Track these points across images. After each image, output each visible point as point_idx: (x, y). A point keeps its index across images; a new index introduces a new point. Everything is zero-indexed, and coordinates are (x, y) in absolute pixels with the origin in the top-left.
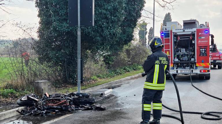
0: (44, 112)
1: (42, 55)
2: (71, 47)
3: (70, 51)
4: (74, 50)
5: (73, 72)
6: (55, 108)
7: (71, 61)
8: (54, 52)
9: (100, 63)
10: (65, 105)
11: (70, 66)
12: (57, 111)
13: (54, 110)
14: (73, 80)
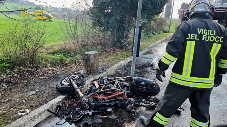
0: (90, 113)
1: (96, 20)
2: (122, 14)
3: (120, 18)
6: (107, 106)
7: (120, 27)
8: (106, 18)
10: (122, 98)
11: (119, 32)
12: (110, 112)
13: (105, 108)
14: (121, 44)
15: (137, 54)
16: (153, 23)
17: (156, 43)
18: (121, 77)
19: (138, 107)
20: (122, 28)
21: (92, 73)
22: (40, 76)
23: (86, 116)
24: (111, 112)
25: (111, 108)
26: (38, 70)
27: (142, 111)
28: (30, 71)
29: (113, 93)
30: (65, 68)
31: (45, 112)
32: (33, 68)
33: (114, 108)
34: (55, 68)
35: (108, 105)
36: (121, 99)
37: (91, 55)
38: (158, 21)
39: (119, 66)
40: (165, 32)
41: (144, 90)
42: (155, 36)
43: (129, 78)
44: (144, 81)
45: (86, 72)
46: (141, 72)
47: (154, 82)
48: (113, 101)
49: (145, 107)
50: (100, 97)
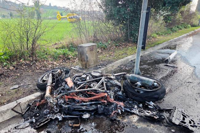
2: (136, 3)
3: (134, 7)
4: (139, 6)
5: (135, 30)
7: (134, 18)
9: (161, 22)
10: (106, 101)
11: (133, 24)
12: (85, 119)
13: (80, 113)
14: (134, 38)
15: (143, 45)
16: (179, 16)
17: (180, 37)
18: (111, 74)
19: (128, 115)
20: (136, 19)
21: (88, 69)
22: (37, 69)
23: (55, 121)
24: (87, 119)
25: (89, 113)
26: (37, 64)
27: (132, 122)
28: (29, 64)
29: (94, 94)
30: (67, 63)
31: (9, 111)
32: (33, 61)
33: (93, 114)
34: (56, 62)
35: (85, 109)
36: (105, 103)
37: (85, 47)
38: (186, 14)
39: (124, 61)
40: (193, 26)
41: (142, 92)
42: (180, 31)
43: (122, 75)
44: (141, 80)
45: (81, 67)
46: (150, 68)
47: (154, 82)
48: (94, 104)
49: (138, 116)
50: (77, 98)
